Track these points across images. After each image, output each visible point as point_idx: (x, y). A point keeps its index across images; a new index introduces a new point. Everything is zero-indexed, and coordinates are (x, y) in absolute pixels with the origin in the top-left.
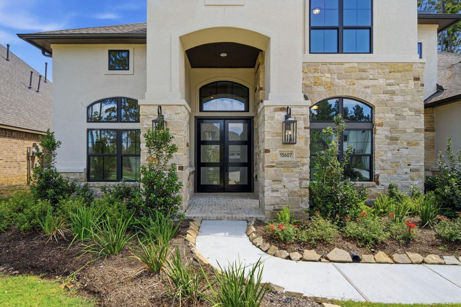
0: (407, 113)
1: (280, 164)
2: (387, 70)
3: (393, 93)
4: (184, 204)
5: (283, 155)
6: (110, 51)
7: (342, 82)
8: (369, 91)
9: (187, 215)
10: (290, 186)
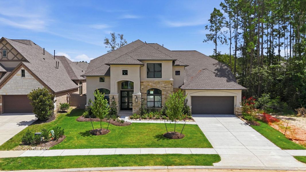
0: (169, 92)
1: (135, 106)
2: (164, 82)
3: (166, 87)
4: (118, 113)
5: (136, 104)
6: (100, 78)
7: (154, 85)
8: (160, 87)
9: (118, 115)
10: (137, 110)
